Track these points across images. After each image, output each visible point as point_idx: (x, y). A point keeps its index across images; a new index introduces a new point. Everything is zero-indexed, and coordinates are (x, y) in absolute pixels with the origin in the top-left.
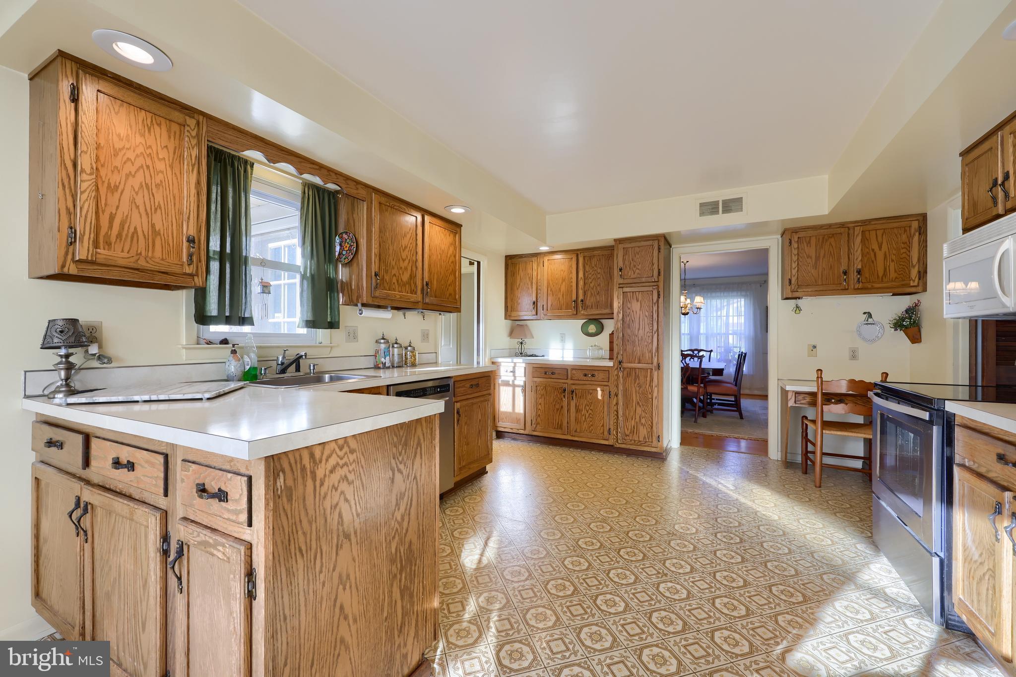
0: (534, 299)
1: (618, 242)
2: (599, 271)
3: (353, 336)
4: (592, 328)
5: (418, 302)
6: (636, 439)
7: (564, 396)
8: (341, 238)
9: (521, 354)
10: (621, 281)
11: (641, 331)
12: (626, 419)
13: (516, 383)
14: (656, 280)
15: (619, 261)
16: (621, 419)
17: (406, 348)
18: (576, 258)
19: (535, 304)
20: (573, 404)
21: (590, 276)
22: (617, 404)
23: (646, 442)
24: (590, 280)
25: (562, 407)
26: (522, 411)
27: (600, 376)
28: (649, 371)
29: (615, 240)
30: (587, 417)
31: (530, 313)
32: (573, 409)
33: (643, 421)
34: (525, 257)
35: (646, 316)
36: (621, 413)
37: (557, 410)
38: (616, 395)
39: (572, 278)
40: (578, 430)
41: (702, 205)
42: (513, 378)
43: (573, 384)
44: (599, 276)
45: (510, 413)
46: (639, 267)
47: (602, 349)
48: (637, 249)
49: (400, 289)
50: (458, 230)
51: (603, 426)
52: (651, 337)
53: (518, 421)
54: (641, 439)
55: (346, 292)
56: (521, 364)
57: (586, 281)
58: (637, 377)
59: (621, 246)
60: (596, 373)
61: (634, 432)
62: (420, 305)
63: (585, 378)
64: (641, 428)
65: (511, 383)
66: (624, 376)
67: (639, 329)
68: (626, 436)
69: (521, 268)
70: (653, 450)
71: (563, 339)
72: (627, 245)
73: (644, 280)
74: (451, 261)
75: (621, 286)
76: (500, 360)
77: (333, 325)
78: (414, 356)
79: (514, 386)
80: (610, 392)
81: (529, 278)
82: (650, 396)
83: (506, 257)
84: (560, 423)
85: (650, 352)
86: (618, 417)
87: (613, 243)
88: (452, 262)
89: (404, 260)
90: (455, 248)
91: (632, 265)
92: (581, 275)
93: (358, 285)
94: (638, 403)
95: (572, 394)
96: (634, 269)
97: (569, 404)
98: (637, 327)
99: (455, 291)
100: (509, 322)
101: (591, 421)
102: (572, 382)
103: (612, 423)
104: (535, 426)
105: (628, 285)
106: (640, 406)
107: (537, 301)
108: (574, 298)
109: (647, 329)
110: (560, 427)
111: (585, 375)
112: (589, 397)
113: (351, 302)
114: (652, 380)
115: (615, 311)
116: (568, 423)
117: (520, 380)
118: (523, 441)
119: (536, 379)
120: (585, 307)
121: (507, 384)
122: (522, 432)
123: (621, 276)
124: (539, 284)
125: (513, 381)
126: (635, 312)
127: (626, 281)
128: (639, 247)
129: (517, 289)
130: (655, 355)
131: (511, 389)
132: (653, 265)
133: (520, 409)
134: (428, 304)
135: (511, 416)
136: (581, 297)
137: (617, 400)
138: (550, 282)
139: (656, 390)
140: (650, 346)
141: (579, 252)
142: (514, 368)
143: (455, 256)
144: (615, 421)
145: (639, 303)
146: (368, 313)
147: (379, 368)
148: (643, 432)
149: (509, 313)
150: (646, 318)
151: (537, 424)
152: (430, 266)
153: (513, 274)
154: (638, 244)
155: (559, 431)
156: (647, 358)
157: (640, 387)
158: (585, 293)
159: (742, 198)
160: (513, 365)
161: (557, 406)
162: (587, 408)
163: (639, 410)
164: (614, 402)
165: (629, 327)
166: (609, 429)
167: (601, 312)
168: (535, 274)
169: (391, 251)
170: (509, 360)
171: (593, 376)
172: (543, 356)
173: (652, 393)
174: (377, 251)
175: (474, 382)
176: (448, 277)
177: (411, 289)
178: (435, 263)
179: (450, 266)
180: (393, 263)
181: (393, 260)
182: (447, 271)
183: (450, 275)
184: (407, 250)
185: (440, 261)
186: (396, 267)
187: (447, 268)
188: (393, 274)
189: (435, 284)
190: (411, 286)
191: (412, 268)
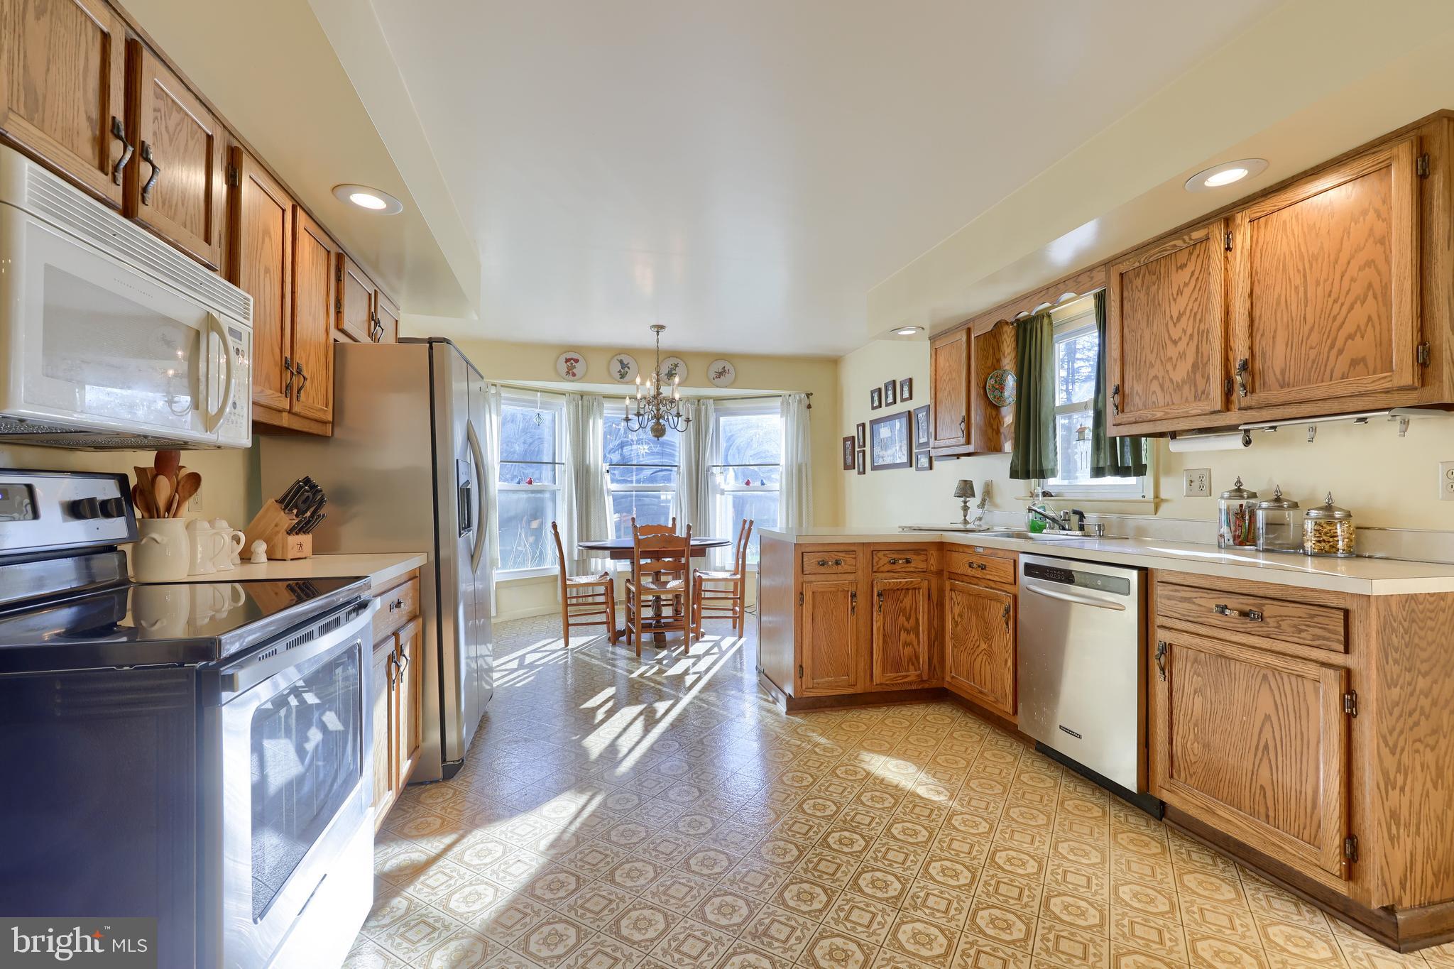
3: (1198, 485)
49: (1168, 399)
74: (1361, 259)
88: (1370, 263)
90: (1382, 216)
99: (1384, 343)
143: (1382, 241)
152: (1254, 320)
169: (1146, 340)
174: (1117, 353)
176: (1340, 319)
177: (1196, 391)
178: (1278, 303)
179: (1353, 280)
180: (1152, 358)
181: (1152, 352)
182: (1335, 301)
183: (1351, 308)
184: (1184, 319)
185: (1302, 289)
186: (1158, 361)
187: (1334, 296)
188: (1150, 377)
189: (1276, 358)
190: (1195, 386)
191: (1198, 348)
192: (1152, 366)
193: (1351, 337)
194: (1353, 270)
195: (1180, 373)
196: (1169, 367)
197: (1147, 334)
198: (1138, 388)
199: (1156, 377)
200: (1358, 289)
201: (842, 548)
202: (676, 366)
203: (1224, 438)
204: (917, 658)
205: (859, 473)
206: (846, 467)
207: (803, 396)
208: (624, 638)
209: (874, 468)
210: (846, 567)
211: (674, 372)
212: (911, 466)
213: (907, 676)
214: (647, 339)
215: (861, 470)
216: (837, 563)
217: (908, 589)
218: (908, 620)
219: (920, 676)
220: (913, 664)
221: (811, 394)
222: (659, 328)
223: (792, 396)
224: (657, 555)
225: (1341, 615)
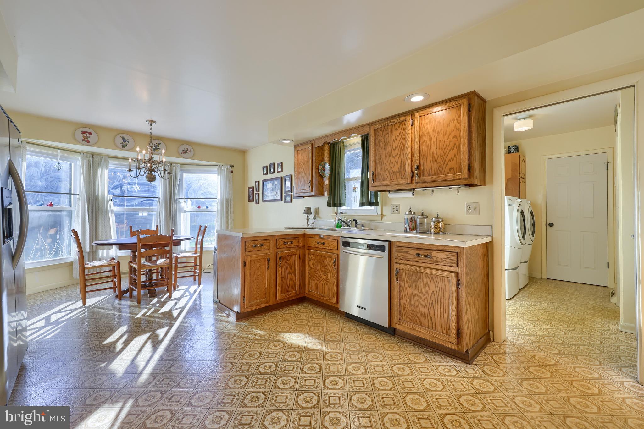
3: (396, 210)
5: (409, 184)
49: (392, 178)
62: (413, 184)
74: (452, 135)
88: (455, 137)
89: (394, 157)
90: (459, 122)
99: (459, 164)
134: (419, 183)
143: (459, 130)
152: (420, 151)
169: (384, 155)
174: (373, 159)
176: (447, 154)
177: (401, 175)
178: (428, 147)
179: (450, 141)
180: (386, 162)
181: (386, 160)
182: (445, 148)
183: (450, 151)
184: (397, 149)
185: (435, 142)
186: (388, 163)
187: (445, 146)
188: (385, 169)
189: (428, 165)
190: (401, 173)
191: (402, 160)
192: (386, 165)
193: (450, 160)
194: (450, 139)
195: (396, 168)
196: (392, 166)
197: (384, 153)
198: (381, 173)
199: (387, 169)
200: (452, 144)
201: (263, 238)
202: (159, 144)
203: (407, 193)
204: (295, 285)
205: (256, 203)
206: (250, 201)
207: (229, 166)
208: (128, 295)
209: (264, 201)
210: (265, 247)
211: (158, 147)
212: (282, 201)
213: (291, 294)
214: (145, 128)
215: (257, 202)
216: (262, 246)
217: (291, 255)
218: (291, 269)
219: (296, 293)
220: (293, 288)
221: (233, 166)
222: (152, 122)
223: (224, 166)
224: (149, 247)
225: (455, 254)
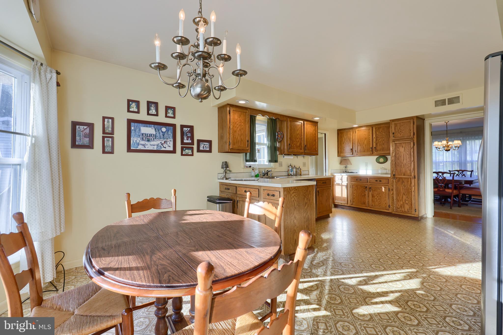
0: (351, 148)
1: (392, 121)
2: (383, 134)
3: (281, 165)
4: (382, 160)
5: (302, 153)
6: (403, 210)
7: (366, 190)
8: (278, 133)
9: (346, 172)
10: (394, 139)
11: (405, 161)
12: (398, 201)
13: (343, 184)
14: (413, 137)
15: (392, 129)
16: (395, 201)
17: (298, 169)
18: (371, 129)
19: (352, 150)
20: (370, 193)
21: (379, 136)
22: (393, 194)
23: (408, 212)
24: (379, 138)
25: (365, 195)
26: (346, 196)
27: (384, 181)
28: (409, 179)
29: (390, 120)
30: (378, 199)
31: (349, 154)
32: (370, 196)
33: (407, 202)
34: (347, 130)
35: (407, 154)
36: (395, 198)
37: (363, 196)
38: (392, 190)
39: (370, 138)
40: (373, 205)
41: (436, 102)
42: (341, 182)
43: (370, 185)
44: (383, 136)
45: (340, 197)
46: (403, 132)
47: (386, 169)
48: (402, 124)
49: (297, 148)
50: (317, 124)
51: (386, 203)
52: (410, 164)
53: (344, 200)
54: (406, 210)
55: (279, 150)
56: (345, 176)
57: (377, 139)
58: (403, 182)
59: (393, 123)
60: (382, 180)
61: (402, 207)
62: (303, 153)
63: (376, 182)
64: (406, 205)
65: (340, 184)
66: (396, 181)
67: (404, 160)
68: (398, 208)
69: (345, 134)
70: (413, 216)
71: (366, 165)
72: (396, 122)
73: (405, 138)
75: (394, 141)
76: (335, 174)
77: (276, 161)
78: (301, 172)
79: (342, 185)
80: (389, 189)
81: (349, 139)
82: (410, 191)
83: (338, 130)
84: (364, 202)
85: (410, 170)
86: (393, 200)
87: (390, 121)
88: (315, 137)
89: (298, 139)
90: (316, 131)
91: (399, 131)
92: (374, 136)
93: (284, 148)
94: (404, 194)
95: (370, 189)
96: (401, 133)
97: (368, 194)
98: (403, 159)
99: (316, 147)
100: (340, 158)
101: (380, 201)
102: (370, 184)
103: (390, 202)
104: (352, 203)
105: (398, 140)
106: (405, 195)
107: (353, 149)
108: (371, 146)
109: (408, 160)
110: (365, 203)
111: (376, 181)
112: (378, 190)
113: (281, 154)
114: (411, 183)
115: (391, 152)
116: (368, 202)
117: (345, 183)
118: (347, 209)
119: (352, 182)
120: (377, 150)
121: (338, 184)
122: (346, 205)
123: (394, 136)
124: (354, 141)
125: (341, 183)
126: (401, 152)
127: (396, 139)
128: (403, 123)
129: (343, 143)
130: (413, 172)
131: (340, 187)
132: (410, 130)
133: (345, 195)
134: (306, 153)
135: (341, 198)
136: (374, 146)
137: (393, 192)
138: (359, 140)
139: (413, 188)
140: (410, 168)
141: (373, 126)
142: (342, 177)
143: (316, 134)
144: (392, 201)
145: (403, 148)
146: (286, 157)
147: (289, 176)
148: (407, 207)
149: (339, 154)
150: (407, 155)
151: (353, 202)
152: (306, 139)
153: (341, 137)
154: (402, 121)
155: (364, 205)
156: (408, 172)
157: (405, 186)
158: (376, 144)
159: (459, 97)
160: (341, 176)
161: (363, 194)
162: (378, 195)
163: (404, 197)
164: (392, 193)
165: (398, 159)
166: (389, 205)
167: (385, 152)
168: (351, 137)
169: (293, 136)
170: (340, 174)
171: (380, 181)
172: (356, 173)
173: (411, 189)
174: (289, 137)
175: (324, 181)
178: (308, 138)
180: (294, 140)
182: (313, 140)
183: (314, 142)
184: (299, 135)
185: (310, 137)
189: (308, 146)
190: (300, 147)
191: (300, 141)
192: (294, 142)
193: (314, 145)
195: (298, 144)
197: (294, 135)
198: (292, 145)
199: (295, 144)
205: (104, 152)
206: (77, 146)
207: (54, 72)
209: (131, 150)
215: (108, 150)
221: (59, 74)
223: (44, 67)
